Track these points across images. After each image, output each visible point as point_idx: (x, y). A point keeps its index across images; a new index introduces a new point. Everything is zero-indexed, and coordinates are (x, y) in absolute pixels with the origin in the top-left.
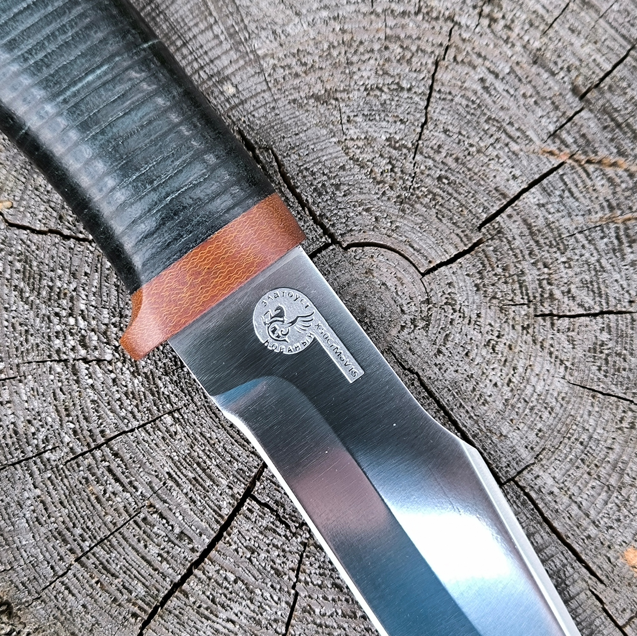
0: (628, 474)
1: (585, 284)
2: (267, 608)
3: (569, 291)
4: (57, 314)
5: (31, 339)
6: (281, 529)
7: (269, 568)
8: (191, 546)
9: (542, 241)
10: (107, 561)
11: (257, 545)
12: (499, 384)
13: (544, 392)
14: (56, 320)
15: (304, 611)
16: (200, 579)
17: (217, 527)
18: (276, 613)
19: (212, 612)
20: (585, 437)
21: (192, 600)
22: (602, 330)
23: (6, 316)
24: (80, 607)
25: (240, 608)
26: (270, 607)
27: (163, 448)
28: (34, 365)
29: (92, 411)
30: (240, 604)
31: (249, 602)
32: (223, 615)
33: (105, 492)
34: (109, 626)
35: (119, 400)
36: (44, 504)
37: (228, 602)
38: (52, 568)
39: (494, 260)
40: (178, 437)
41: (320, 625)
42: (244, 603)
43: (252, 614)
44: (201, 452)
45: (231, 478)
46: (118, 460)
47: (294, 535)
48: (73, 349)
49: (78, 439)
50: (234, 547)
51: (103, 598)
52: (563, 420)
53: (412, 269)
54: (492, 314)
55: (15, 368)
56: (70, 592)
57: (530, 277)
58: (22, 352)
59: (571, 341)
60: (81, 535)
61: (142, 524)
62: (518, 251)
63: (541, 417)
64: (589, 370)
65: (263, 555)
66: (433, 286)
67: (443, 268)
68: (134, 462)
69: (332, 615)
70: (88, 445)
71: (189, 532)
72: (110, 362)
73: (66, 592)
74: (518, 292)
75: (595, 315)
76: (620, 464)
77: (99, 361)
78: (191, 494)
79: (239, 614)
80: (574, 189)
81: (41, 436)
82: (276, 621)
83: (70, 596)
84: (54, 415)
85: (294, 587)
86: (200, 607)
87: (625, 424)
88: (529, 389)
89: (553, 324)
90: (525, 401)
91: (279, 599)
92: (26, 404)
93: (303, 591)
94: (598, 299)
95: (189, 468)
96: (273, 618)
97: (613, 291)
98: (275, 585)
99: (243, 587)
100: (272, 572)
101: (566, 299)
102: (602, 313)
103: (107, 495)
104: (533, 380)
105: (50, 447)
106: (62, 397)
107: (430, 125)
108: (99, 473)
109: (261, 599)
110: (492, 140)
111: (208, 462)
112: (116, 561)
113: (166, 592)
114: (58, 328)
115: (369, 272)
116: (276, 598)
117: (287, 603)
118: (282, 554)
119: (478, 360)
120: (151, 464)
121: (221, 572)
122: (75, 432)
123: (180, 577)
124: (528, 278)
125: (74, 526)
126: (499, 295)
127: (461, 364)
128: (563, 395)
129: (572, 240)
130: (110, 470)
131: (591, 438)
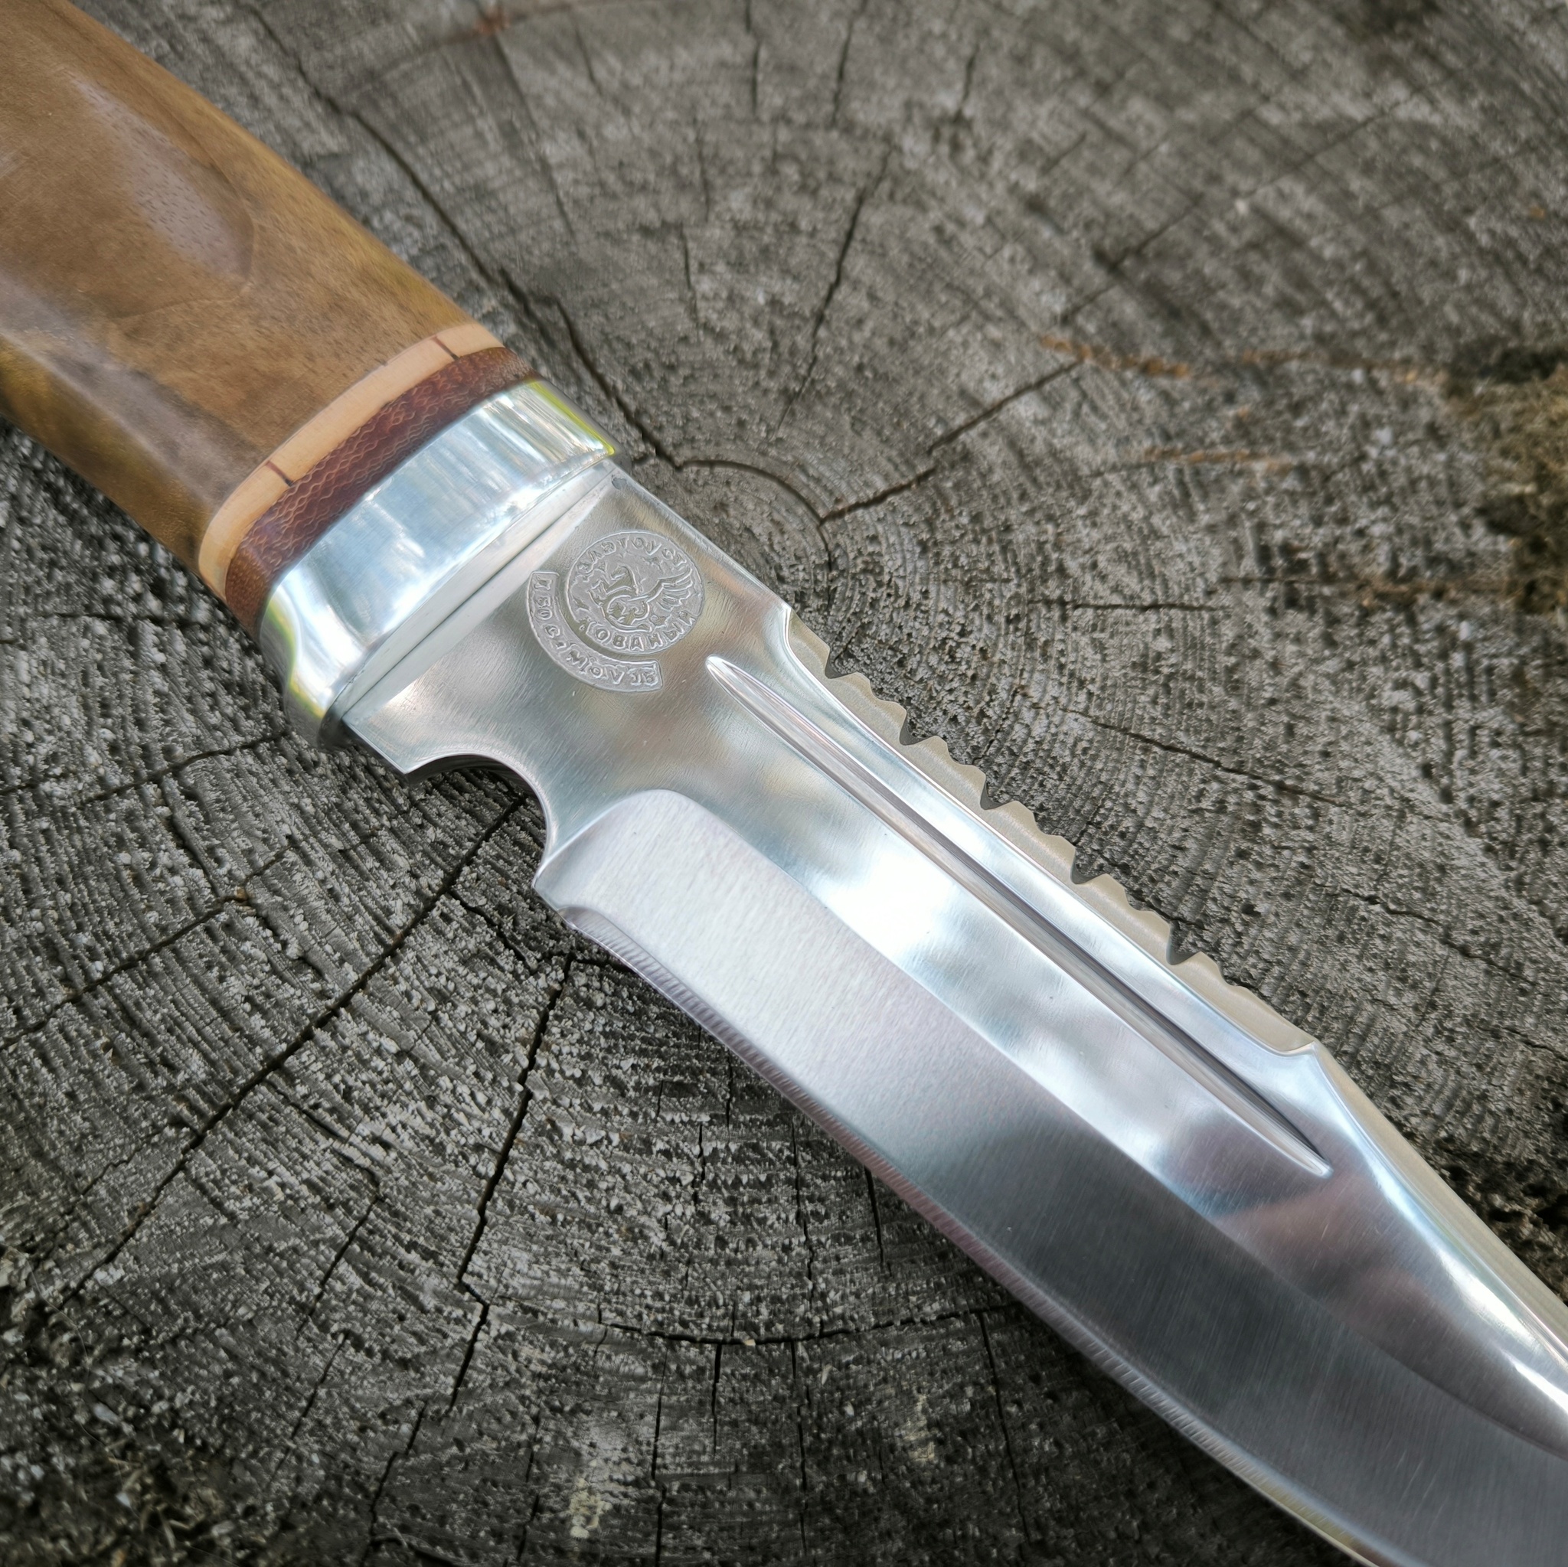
0: (1214, 900)
1: (1122, 557)
2: (461, 1117)
3: (1094, 565)
4: (116, 537)
5: (59, 575)
6: (506, 960)
7: (473, 1037)
8: (316, 986)
9: (1042, 479)
10: (137, 1004)
11: (451, 986)
12: (961, 719)
13: (1049, 738)
14: (112, 546)
15: (540, 1131)
16: (323, 1048)
17: (376, 949)
18: (480, 1131)
19: (341, 1120)
20: (1128, 823)
21: (302, 1090)
22: (1158, 632)
23: (19, 532)
24: (61, 1095)
25: (404, 1116)
26: (469, 1116)
27: (287, 788)
28: (55, 621)
29: (152, 710)
30: (404, 1106)
31: (422, 1105)
32: (365, 1129)
33: (153, 865)
34: (118, 1141)
35: (212, 695)
36: (24, 879)
37: (378, 1101)
38: (17, 1011)
39: (954, 502)
40: (320, 770)
41: (571, 1165)
42: (412, 1106)
43: (428, 1131)
44: (361, 802)
45: (419, 856)
46: (192, 805)
47: (534, 973)
48: (137, 598)
49: (119, 763)
50: (403, 986)
51: (115, 1081)
52: (1086, 788)
53: (801, 510)
54: (950, 593)
55: (16, 624)
56: (46, 1061)
57: (1021, 537)
58: (37, 596)
59: (1099, 647)
60: (89, 949)
61: (222, 934)
62: (997, 491)
63: (1041, 785)
64: (1135, 702)
65: (463, 1009)
66: (841, 539)
67: (860, 512)
68: (223, 810)
69: (597, 1144)
70: (136, 774)
71: (317, 957)
72: (205, 628)
73: (37, 1062)
74: (999, 558)
75: (1144, 609)
76: (1199, 880)
77: (184, 624)
78: (332, 883)
79: (399, 1129)
80: (1099, 403)
81: (43, 750)
82: (478, 1148)
83: (44, 1070)
84: (77, 713)
85: (522, 1079)
86: (316, 1106)
87: (1205, 804)
88: (1019, 732)
89: (1064, 618)
90: (1012, 753)
91: (489, 1102)
92: (26, 690)
93: (540, 1088)
94: (1147, 582)
95: (333, 830)
96: (471, 1141)
97: (1175, 572)
98: (482, 1071)
99: (415, 1072)
100: (480, 1045)
101: (1088, 578)
102: (1155, 606)
103: (158, 871)
104: (1027, 715)
105: (58, 771)
106: (99, 681)
107: (844, 289)
108: (146, 825)
109: (447, 1098)
110: (953, 318)
111: (374, 822)
112: (155, 1006)
113: (251, 1076)
114: (115, 559)
115: (721, 507)
116: (481, 1098)
117: (506, 1112)
118: (502, 1007)
119: (922, 673)
120: (257, 816)
121: (371, 1036)
122: (114, 748)
123: (284, 1046)
124: (1018, 537)
125: (80, 928)
126: (963, 560)
127: (888, 678)
128: (1084, 744)
129: (1097, 483)
130: (172, 824)
131: (1140, 825)
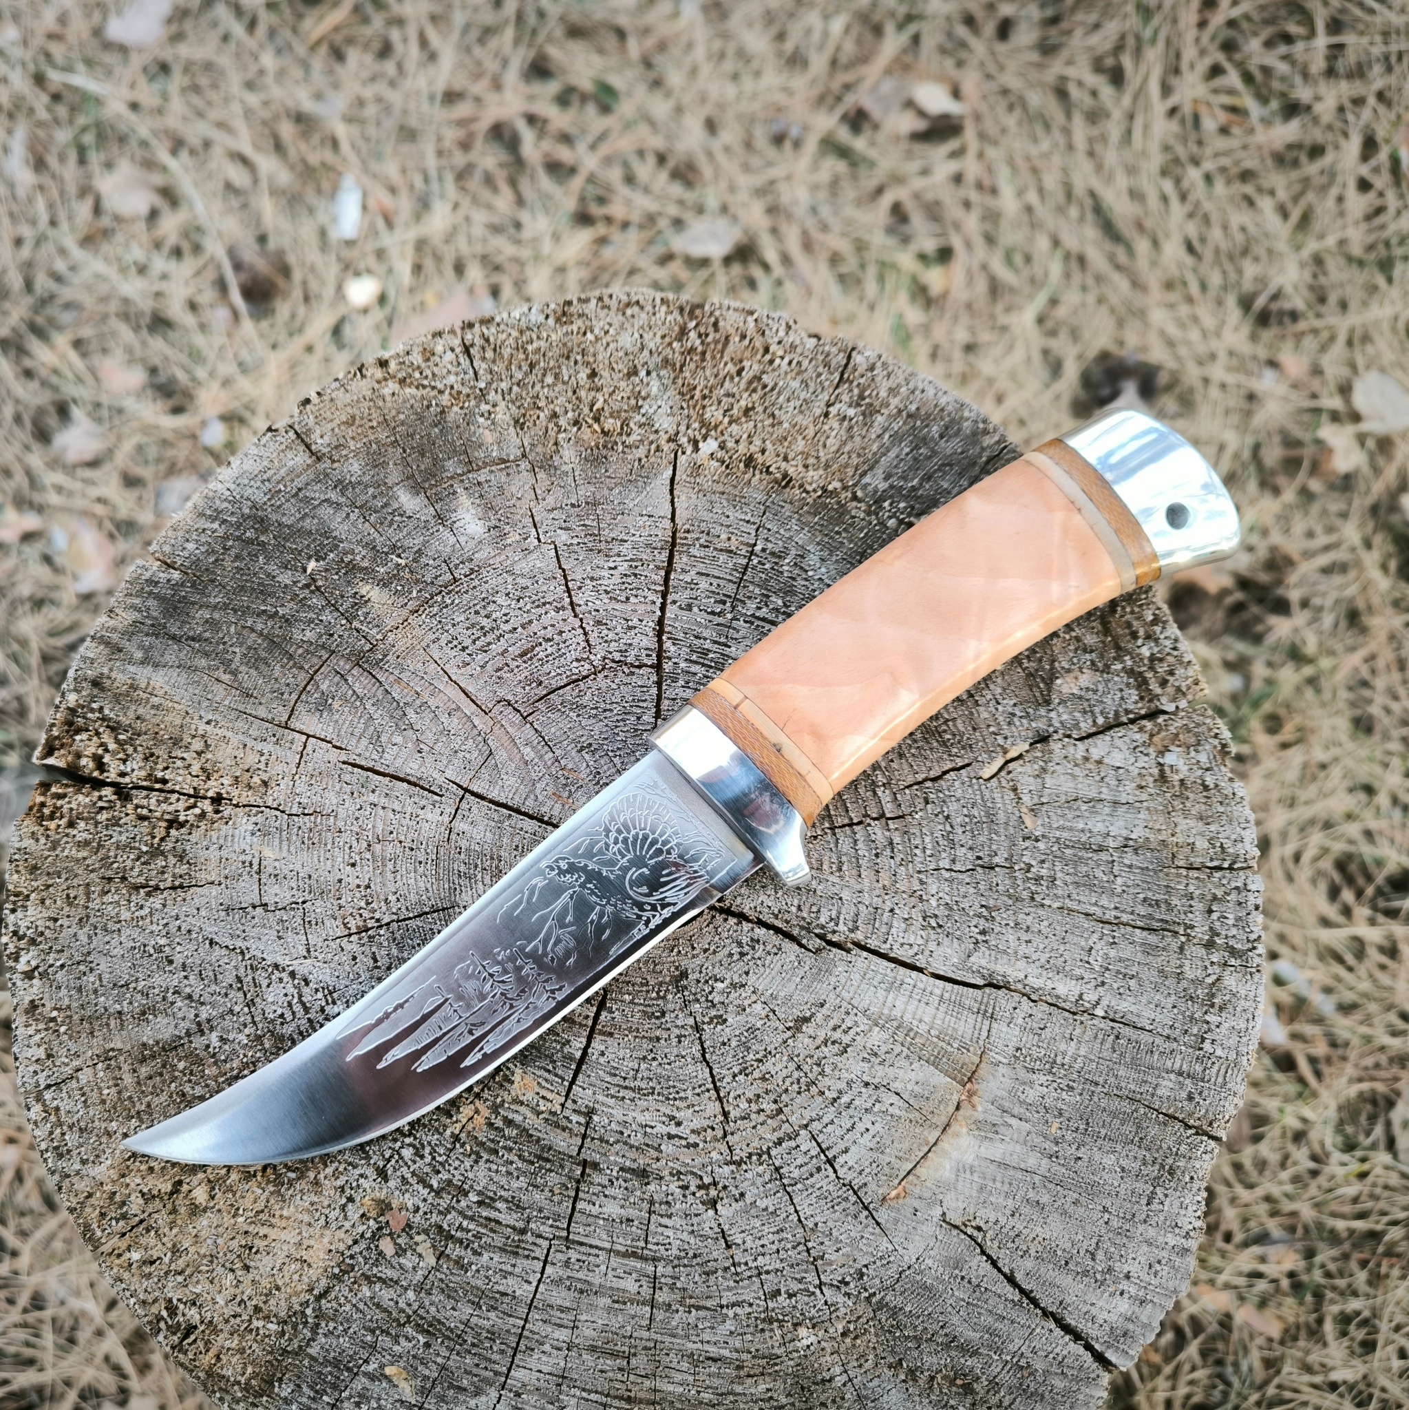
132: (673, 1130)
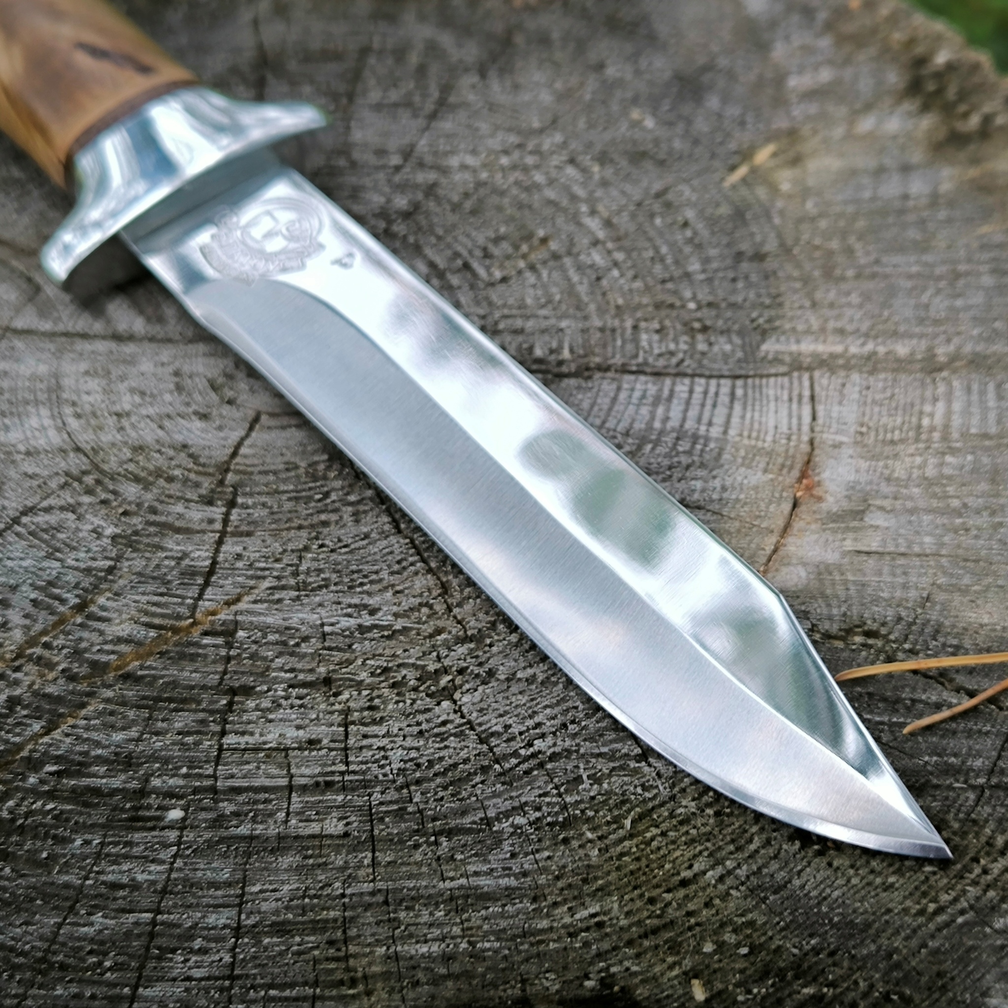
132: (367, 620)
